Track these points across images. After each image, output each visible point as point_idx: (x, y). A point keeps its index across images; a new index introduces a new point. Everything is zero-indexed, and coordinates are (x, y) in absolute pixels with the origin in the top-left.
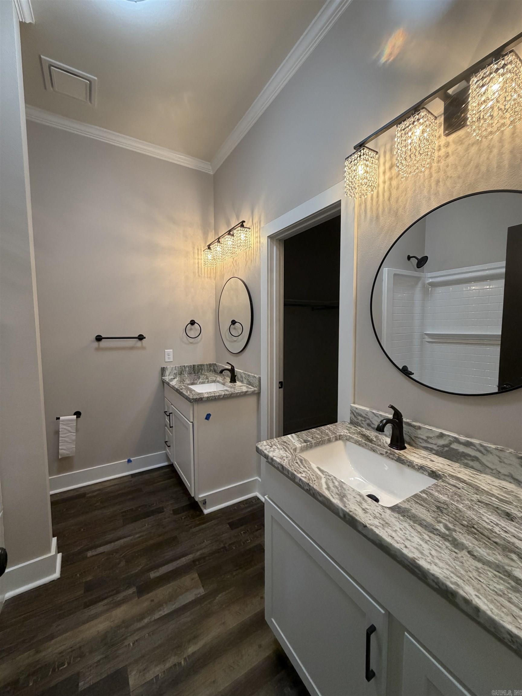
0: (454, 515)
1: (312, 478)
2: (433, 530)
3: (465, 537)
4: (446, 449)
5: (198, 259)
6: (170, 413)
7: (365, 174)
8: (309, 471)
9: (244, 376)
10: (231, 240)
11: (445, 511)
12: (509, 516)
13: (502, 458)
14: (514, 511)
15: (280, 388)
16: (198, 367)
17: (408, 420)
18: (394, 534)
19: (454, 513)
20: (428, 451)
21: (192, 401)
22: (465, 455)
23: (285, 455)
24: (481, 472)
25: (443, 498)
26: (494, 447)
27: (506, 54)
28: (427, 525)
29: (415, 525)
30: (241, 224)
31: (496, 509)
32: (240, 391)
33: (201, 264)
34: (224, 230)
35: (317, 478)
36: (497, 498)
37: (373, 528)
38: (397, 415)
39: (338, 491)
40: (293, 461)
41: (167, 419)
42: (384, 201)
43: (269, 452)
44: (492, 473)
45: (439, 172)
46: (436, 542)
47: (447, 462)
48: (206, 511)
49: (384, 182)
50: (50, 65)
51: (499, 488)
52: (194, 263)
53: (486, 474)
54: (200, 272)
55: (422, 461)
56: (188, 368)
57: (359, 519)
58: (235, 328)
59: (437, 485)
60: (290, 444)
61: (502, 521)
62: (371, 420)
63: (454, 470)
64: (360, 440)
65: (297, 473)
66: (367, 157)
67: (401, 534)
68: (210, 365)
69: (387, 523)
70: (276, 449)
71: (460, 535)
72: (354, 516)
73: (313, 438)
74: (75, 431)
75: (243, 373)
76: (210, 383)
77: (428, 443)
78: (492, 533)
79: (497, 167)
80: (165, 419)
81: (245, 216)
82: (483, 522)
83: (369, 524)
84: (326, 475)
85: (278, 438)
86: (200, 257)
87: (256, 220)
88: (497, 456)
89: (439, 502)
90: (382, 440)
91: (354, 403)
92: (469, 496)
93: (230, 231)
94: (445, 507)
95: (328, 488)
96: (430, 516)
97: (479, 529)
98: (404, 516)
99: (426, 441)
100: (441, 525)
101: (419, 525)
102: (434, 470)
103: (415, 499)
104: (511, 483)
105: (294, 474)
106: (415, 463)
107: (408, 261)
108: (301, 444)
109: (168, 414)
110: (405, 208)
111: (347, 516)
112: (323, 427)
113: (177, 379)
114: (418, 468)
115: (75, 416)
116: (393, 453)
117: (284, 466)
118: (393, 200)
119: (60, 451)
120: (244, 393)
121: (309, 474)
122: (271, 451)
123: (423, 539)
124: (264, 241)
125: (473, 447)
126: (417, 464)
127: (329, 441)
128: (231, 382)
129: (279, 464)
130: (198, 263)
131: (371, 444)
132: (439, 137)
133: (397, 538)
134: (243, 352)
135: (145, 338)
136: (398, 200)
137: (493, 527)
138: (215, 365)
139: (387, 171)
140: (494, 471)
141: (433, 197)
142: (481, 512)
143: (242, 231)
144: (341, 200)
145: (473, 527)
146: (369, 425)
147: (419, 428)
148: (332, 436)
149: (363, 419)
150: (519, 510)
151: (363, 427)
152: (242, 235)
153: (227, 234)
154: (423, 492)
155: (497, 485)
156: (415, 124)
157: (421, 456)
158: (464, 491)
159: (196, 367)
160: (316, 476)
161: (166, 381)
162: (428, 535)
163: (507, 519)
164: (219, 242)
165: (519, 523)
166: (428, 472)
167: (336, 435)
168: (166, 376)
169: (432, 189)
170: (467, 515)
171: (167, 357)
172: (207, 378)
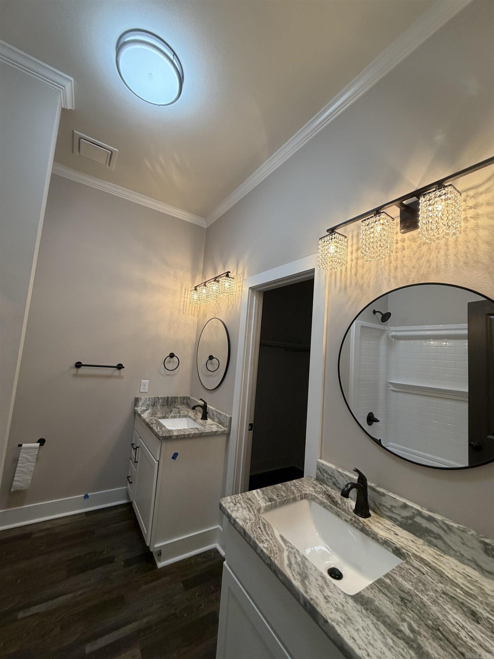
0: (418, 610)
1: (274, 549)
2: (397, 632)
3: (430, 644)
4: (410, 521)
5: (185, 297)
6: (137, 447)
7: (335, 254)
8: (271, 539)
9: (216, 414)
10: (216, 286)
11: (409, 605)
12: (475, 617)
13: (465, 540)
14: (480, 610)
15: (249, 430)
16: (171, 399)
17: (373, 485)
18: (356, 636)
19: (418, 607)
20: (392, 521)
21: (161, 439)
22: (428, 531)
23: (248, 517)
24: (445, 553)
25: (408, 586)
26: (455, 525)
27: (447, 186)
28: (391, 624)
29: (379, 623)
30: (226, 274)
31: (461, 605)
32: (210, 431)
33: (187, 302)
34: (210, 276)
35: (279, 549)
36: (462, 589)
37: (334, 624)
38: (362, 479)
39: (300, 569)
40: (256, 526)
41: (133, 453)
42: (351, 275)
43: (232, 511)
44: (456, 555)
45: (397, 260)
46: (401, 650)
47: (411, 536)
48: (160, 565)
49: (352, 260)
50: (80, 138)
51: (463, 575)
52: (180, 301)
53: (450, 555)
54: (185, 309)
55: (386, 534)
56: (162, 400)
57: (320, 611)
58: (211, 364)
59: (400, 567)
60: (254, 502)
61: (468, 622)
62: (336, 478)
63: (418, 548)
64: (325, 501)
65: (259, 542)
66: (337, 240)
67: (363, 635)
68: (184, 398)
69: (349, 619)
70: (239, 507)
71: (425, 640)
72: (315, 606)
73: (278, 497)
74: (35, 461)
75: (215, 410)
76: (182, 417)
77: (392, 512)
78: (458, 639)
79: (444, 265)
80: (131, 452)
81: (230, 268)
82: (448, 622)
83: (330, 619)
84: (289, 547)
85: (243, 493)
86: (186, 296)
87: (240, 271)
88: (459, 536)
89: (403, 591)
90: (347, 504)
91: (321, 458)
92: (434, 585)
93: (216, 278)
94: (410, 598)
95: (290, 565)
96: (394, 610)
97: (444, 633)
98: (367, 609)
99: (390, 510)
100: (405, 624)
101: (382, 623)
102: (398, 546)
103: (378, 586)
104: (474, 569)
105: (256, 543)
106: (379, 535)
107: (373, 315)
108: (266, 503)
109: (135, 447)
110: (368, 284)
111: (308, 605)
112: (289, 483)
113: (149, 411)
114: (383, 542)
115: (39, 444)
116: (357, 521)
117: (247, 531)
118: (359, 275)
119: (15, 483)
120: (214, 433)
121: (271, 545)
122: (234, 510)
123: (386, 644)
124: (246, 290)
125: (435, 523)
126: (381, 537)
127: (295, 500)
128: (202, 419)
129: (242, 528)
130: (184, 301)
131: (335, 508)
132: (397, 233)
133: (359, 641)
134: (216, 389)
135: (124, 368)
136: (363, 277)
137: (458, 630)
138: (189, 399)
139: (354, 251)
140: (458, 554)
141: (392, 280)
142: (446, 608)
143: (227, 280)
144: (314, 268)
145: (439, 630)
146: (334, 484)
147: (384, 495)
148: (297, 495)
149: (329, 477)
150: (484, 608)
151: (329, 486)
152: (226, 283)
153: (213, 280)
154: (387, 576)
155: (461, 571)
156: (377, 223)
157: (385, 527)
158: (428, 577)
159: (170, 399)
160: (278, 547)
161: (137, 412)
162: (392, 639)
163: (473, 620)
164: (205, 285)
165: (485, 627)
166: (392, 549)
167: (301, 494)
168: (139, 407)
169: (392, 273)
170: (432, 612)
171: (142, 387)
172: (179, 412)
